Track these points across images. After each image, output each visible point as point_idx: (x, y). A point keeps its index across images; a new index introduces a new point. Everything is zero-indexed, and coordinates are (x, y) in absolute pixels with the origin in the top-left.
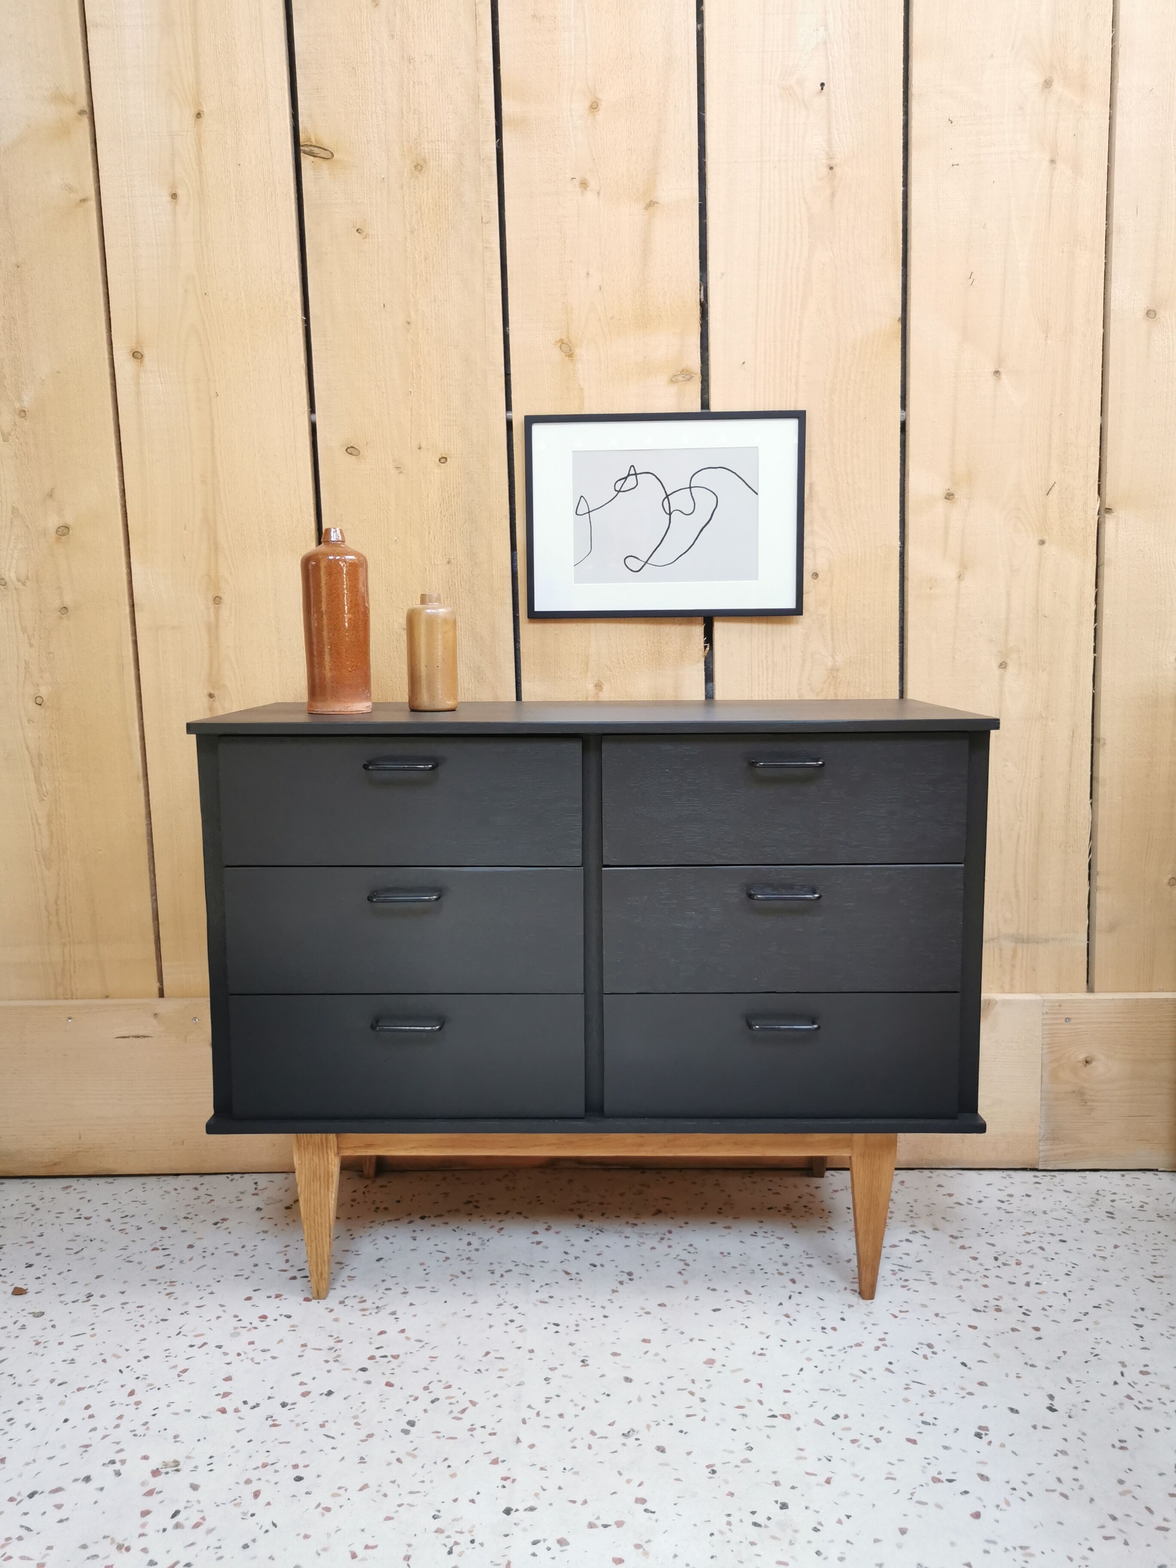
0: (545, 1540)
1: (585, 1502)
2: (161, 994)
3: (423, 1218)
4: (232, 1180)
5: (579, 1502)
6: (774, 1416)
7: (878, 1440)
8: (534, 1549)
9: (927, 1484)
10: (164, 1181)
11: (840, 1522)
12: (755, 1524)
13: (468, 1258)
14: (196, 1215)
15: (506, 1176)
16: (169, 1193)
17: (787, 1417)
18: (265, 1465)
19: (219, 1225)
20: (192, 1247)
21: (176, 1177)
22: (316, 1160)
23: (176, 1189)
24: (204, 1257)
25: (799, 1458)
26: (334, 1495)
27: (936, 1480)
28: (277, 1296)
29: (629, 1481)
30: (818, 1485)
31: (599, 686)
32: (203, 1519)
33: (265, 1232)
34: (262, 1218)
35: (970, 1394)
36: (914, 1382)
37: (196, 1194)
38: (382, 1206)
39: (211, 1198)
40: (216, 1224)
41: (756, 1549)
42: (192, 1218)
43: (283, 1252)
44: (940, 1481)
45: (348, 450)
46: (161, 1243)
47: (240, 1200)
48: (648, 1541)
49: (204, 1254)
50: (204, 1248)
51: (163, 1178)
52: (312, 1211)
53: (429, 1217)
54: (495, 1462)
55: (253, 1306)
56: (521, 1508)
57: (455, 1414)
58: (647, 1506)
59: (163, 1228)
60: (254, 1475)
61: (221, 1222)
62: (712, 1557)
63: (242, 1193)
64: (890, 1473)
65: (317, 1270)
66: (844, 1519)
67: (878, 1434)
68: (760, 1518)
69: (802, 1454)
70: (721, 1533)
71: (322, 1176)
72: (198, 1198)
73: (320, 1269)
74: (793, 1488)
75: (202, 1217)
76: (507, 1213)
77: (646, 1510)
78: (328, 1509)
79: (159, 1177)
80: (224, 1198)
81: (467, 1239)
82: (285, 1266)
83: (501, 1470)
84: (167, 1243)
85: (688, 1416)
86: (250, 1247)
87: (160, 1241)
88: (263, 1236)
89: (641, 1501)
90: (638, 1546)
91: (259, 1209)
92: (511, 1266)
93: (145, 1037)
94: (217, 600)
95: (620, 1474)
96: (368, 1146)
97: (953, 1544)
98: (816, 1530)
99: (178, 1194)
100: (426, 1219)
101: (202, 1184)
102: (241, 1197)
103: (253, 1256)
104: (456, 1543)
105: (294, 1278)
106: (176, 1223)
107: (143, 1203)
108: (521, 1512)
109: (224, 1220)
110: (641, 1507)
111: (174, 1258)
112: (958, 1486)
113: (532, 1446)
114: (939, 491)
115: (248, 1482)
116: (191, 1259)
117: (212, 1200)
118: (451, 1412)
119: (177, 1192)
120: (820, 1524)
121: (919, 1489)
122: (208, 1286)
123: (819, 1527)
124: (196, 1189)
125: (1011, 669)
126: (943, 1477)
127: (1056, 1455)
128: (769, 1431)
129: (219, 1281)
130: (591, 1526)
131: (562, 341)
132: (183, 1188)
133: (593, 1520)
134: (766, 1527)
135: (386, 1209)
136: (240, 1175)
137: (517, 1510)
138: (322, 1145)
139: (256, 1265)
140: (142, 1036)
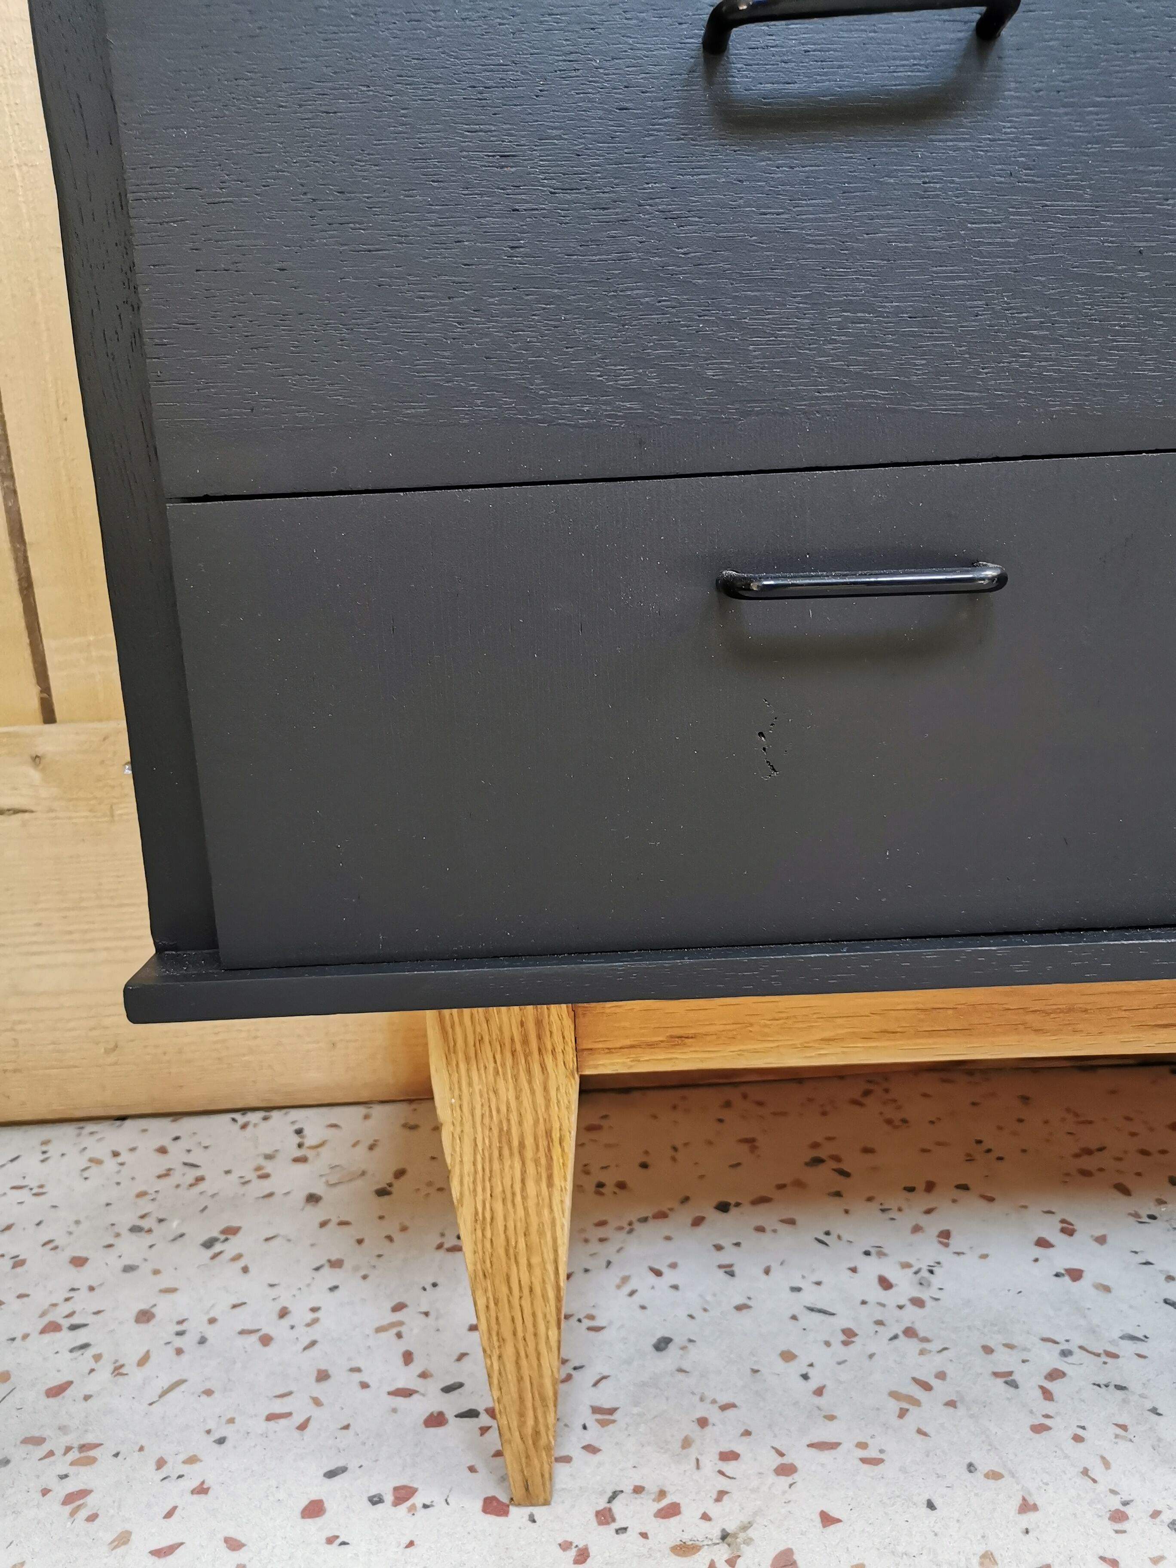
2: (49, 715)
3: (723, 1207)
4: (244, 1126)
10: (92, 1133)
13: (910, 1332)
14: (161, 1221)
15: (867, 1093)
16: (98, 1162)
19: (217, 1248)
20: (148, 1321)
21: (118, 1123)
22: (507, 1092)
23: (116, 1154)
24: (179, 1352)
28: (403, 1494)
33: (336, 1264)
34: (323, 1224)
37: (165, 1162)
38: (610, 1179)
39: (198, 1173)
40: (208, 1244)
42: (150, 1231)
43: (392, 1325)
46: (66, 1309)
47: (266, 1176)
49: (179, 1342)
50: (180, 1322)
51: (90, 1127)
52: (501, 1252)
53: (738, 1205)
55: (330, 1541)
59: (79, 1262)
61: (222, 1237)
63: (269, 1157)
65: (522, 1424)
71: (529, 1141)
72: (167, 1174)
73: (530, 1422)
75: (175, 1225)
76: (930, 1187)
79: (81, 1124)
80: (228, 1172)
81: (872, 1268)
82: (406, 1378)
84: (83, 1304)
86: (300, 1314)
87: (67, 1300)
88: (330, 1276)
91: (313, 1199)
92: (1050, 1359)
93: (16, 811)
99: (122, 1164)
100: (733, 1211)
101: (177, 1138)
102: (269, 1167)
103: (313, 1343)
105: (436, 1420)
106: (110, 1246)
107: (35, 1191)
109: (231, 1231)
111: (97, 1358)
116: (143, 1361)
117: (200, 1179)
119: (120, 1159)
122: (192, 1460)
124: (163, 1150)
129: (221, 1441)
132: (133, 1150)
135: (621, 1186)
136: (262, 1114)
138: (525, 1042)
139: (323, 1376)
140: (9, 810)
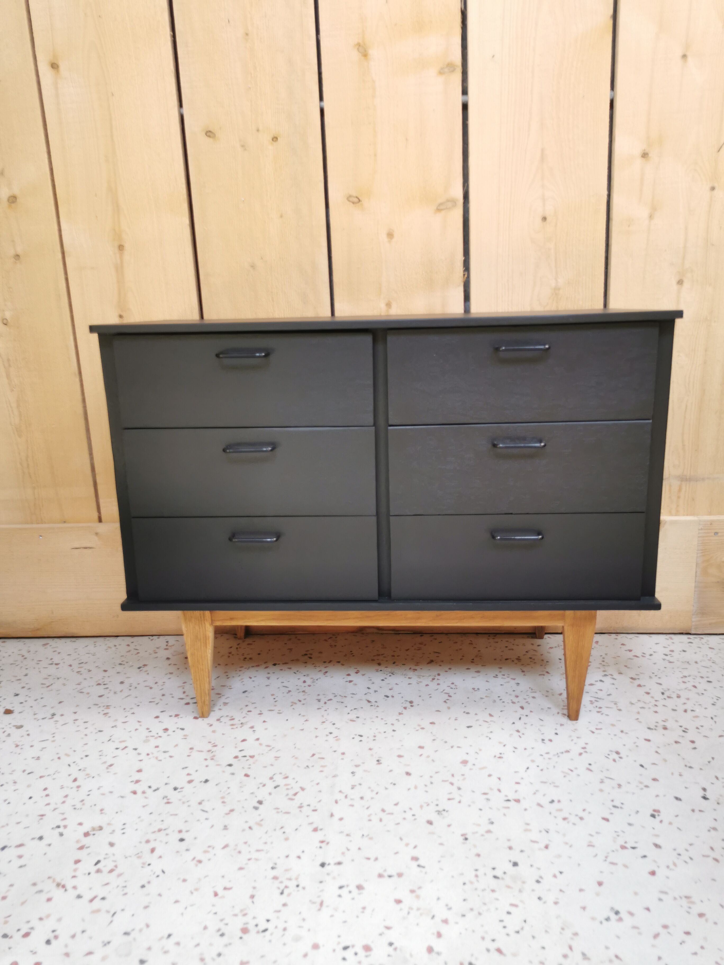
0: (348, 886)
1: (376, 859)
2: (100, 520)
3: (275, 665)
4: (152, 640)
5: (373, 859)
6: (508, 800)
7: (581, 819)
8: (340, 892)
9: (617, 850)
10: (109, 640)
11: (555, 876)
12: (495, 877)
13: (304, 691)
14: (127, 662)
15: (330, 638)
16: (110, 648)
17: (518, 801)
18: (160, 830)
19: (141, 669)
20: (123, 683)
21: (116, 638)
22: (197, 628)
23: (115, 646)
24: (130, 690)
25: (526, 830)
26: (206, 852)
27: (623, 847)
28: (177, 716)
29: (407, 845)
30: (540, 849)
31: (389, 305)
32: (116, 866)
33: (171, 673)
34: (170, 665)
35: (647, 786)
36: (606, 777)
37: (128, 648)
38: (248, 657)
39: (138, 651)
40: (139, 668)
41: (496, 895)
42: (124, 665)
43: (182, 686)
44: (626, 848)
45: (208, 134)
46: (103, 680)
47: (156, 653)
48: (420, 888)
49: (130, 688)
50: (131, 684)
51: (108, 638)
52: (196, 662)
53: (279, 664)
54: (315, 830)
55: (160, 722)
56: (332, 862)
57: (290, 796)
58: (420, 862)
59: (105, 671)
60: (151, 837)
61: (143, 666)
62: (464, 900)
63: (158, 648)
64: (590, 842)
65: (201, 699)
66: (558, 874)
67: (581, 814)
68: (499, 873)
69: (528, 827)
70: (471, 883)
71: (202, 639)
72: (129, 651)
73: (203, 699)
74: (522, 851)
75: (131, 663)
76: (330, 662)
77: (419, 866)
78: (200, 862)
79: (105, 638)
80: (146, 651)
81: (303, 678)
82: (183, 696)
83: (319, 836)
84: (106, 680)
85: (449, 799)
86: (160, 683)
87: (103, 679)
88: (169, 676)
89: (415, 859)
90: (412, 891)
91: (168, 659)
92: (331, 697)
93: (90, 548)
94: (121, 248)
95: (401, 839)
96: (232, 619)
97: (636, 894)
98: (538, 882)
99: (117, 648)
100: (277, 666)
101: (132, 642)
102: (157, 650)
103: (162, 689)
104: (286, 887)
105: (188, 704)
106: (113, 668)
107: (93, 654)
108: (332, 866)
109: (145, 665)
110: (415, 864)
111: (110, 690)
112: (640, 852)
113: (341, 819)
114: (637, 151)
115: (148, 841)
116: (121, 691)
117: (138, 653)
118: (287, 795)
119: (116, 647)
120: (541, 877)
121: (611, 853)
122: (131, 709)
123: (540, 880)
124: (128, 645)
125: (687, 285)
126: (628, 845)
127: (709, 831)
128: (505, 811)
129: (138, 706)
130: (380, 876)
131: (359, 45)
132: (120, 645)
133: (381, 871)
134: (503, 879)
135: (251, 659)
136: (157, 637)
137: (329, 864)
138: (201, 617)
139: (163, 695)
140: (88, 548)
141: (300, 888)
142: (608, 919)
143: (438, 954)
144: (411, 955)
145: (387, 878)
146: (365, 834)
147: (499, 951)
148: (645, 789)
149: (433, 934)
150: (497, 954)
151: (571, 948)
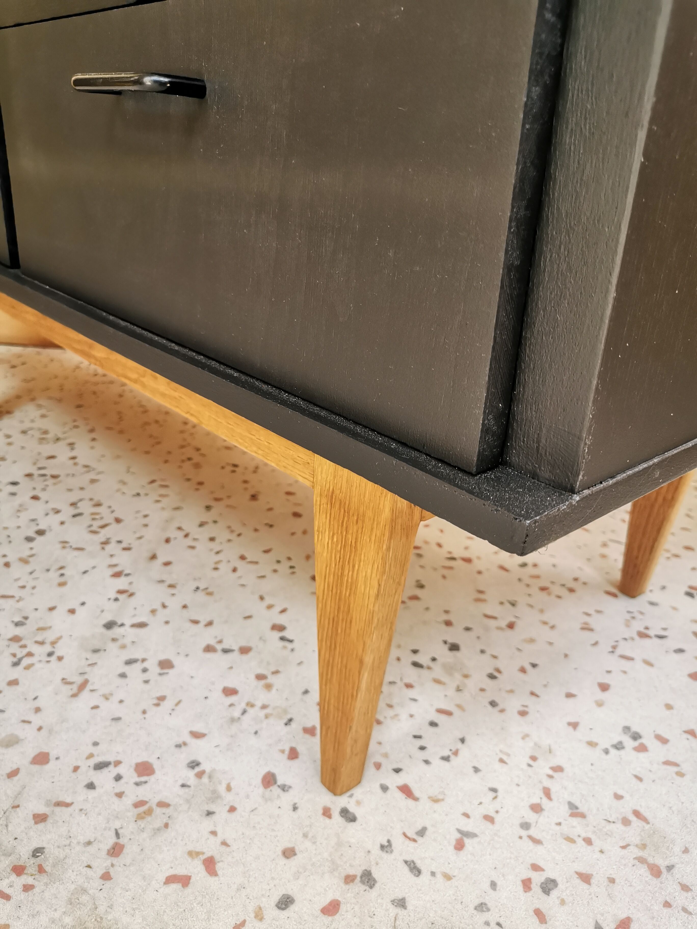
0: (144, 660)
1: (210, 624)
5: (203, 623)
6: (453, 559)
8: (127, 669)
9: (632, 639)
11: (523, 670)
12: (416, 664)
25: (478, 600)
27: (642, 635)
29: (270, 607)
30: (499, 628)
35: (677, 556)
44: (647, 636)
48: (276, 672)
54: (117, 575)
57: (94, 528)
58: (284, 634)
64: (586, 623)
66: (528, 667)
68: (423, 659)
69: (482, 596)
74: (468, 629)
77: (282, 639)
83: (122, 583)
89: (279, 628)
90: (260, 677)
95: (262, 598)
97: (669, 707)
98: (492, 677)
104: (30, 654)
108: (127, 628)
110: (277, 635)
112: (672, 643)
113: (167, 564)
118: (90, 526)
120: (498, 671)
121: (622, 643)
123: (496, 674)
126: (651, 633)
128: (446, 572)
130: (209, 649)
133: (213, 643)
134: (429, 668)
137: (122, 625)
141: (53, 658)
142: (619, 746)
143: (284, 788)
144: (229, 788)
145: (220, 653)
146: (202, 587)
147: (406, 790)
148: (674, 560)
149: (283, 751)
150: (400, 795)
151: (547, 792)
